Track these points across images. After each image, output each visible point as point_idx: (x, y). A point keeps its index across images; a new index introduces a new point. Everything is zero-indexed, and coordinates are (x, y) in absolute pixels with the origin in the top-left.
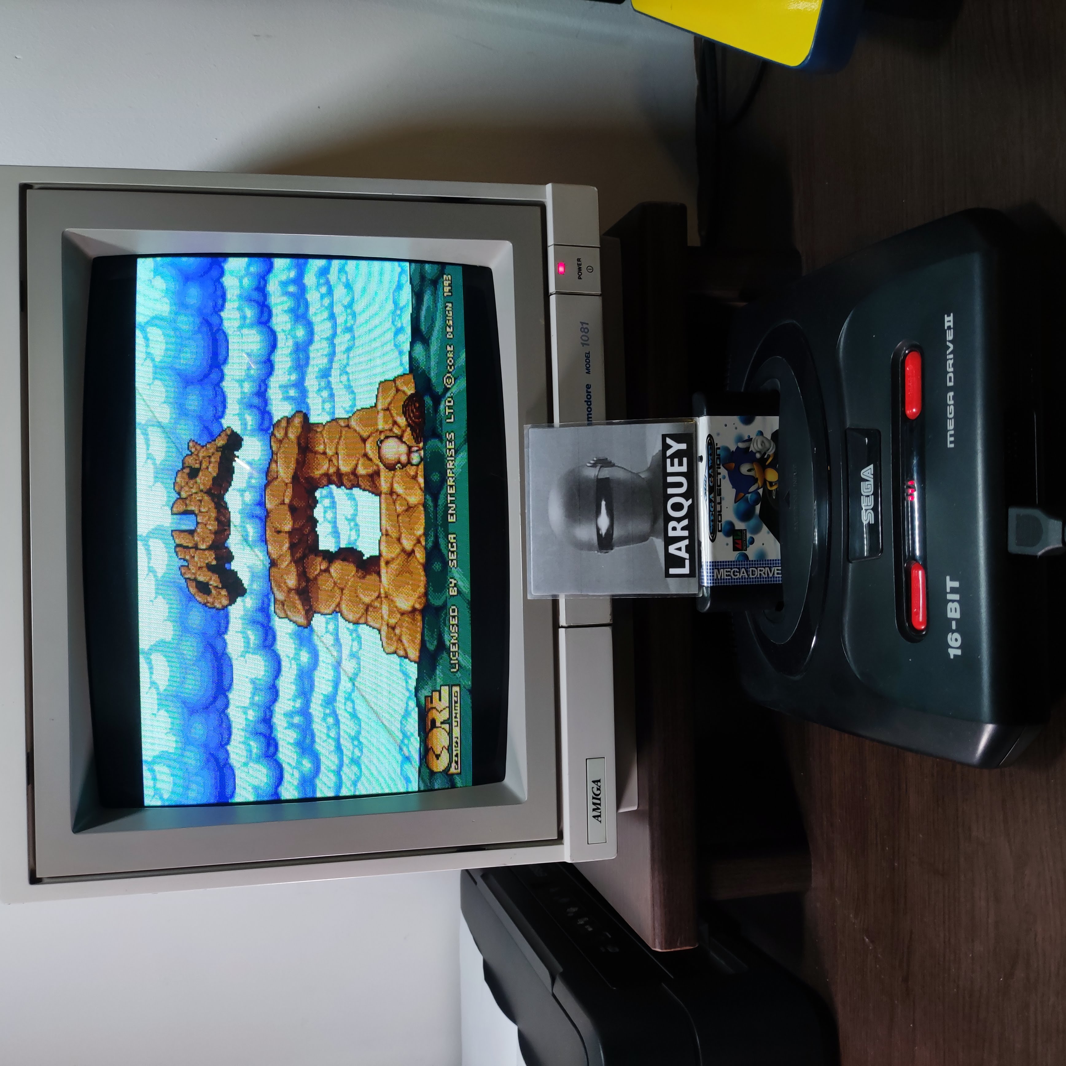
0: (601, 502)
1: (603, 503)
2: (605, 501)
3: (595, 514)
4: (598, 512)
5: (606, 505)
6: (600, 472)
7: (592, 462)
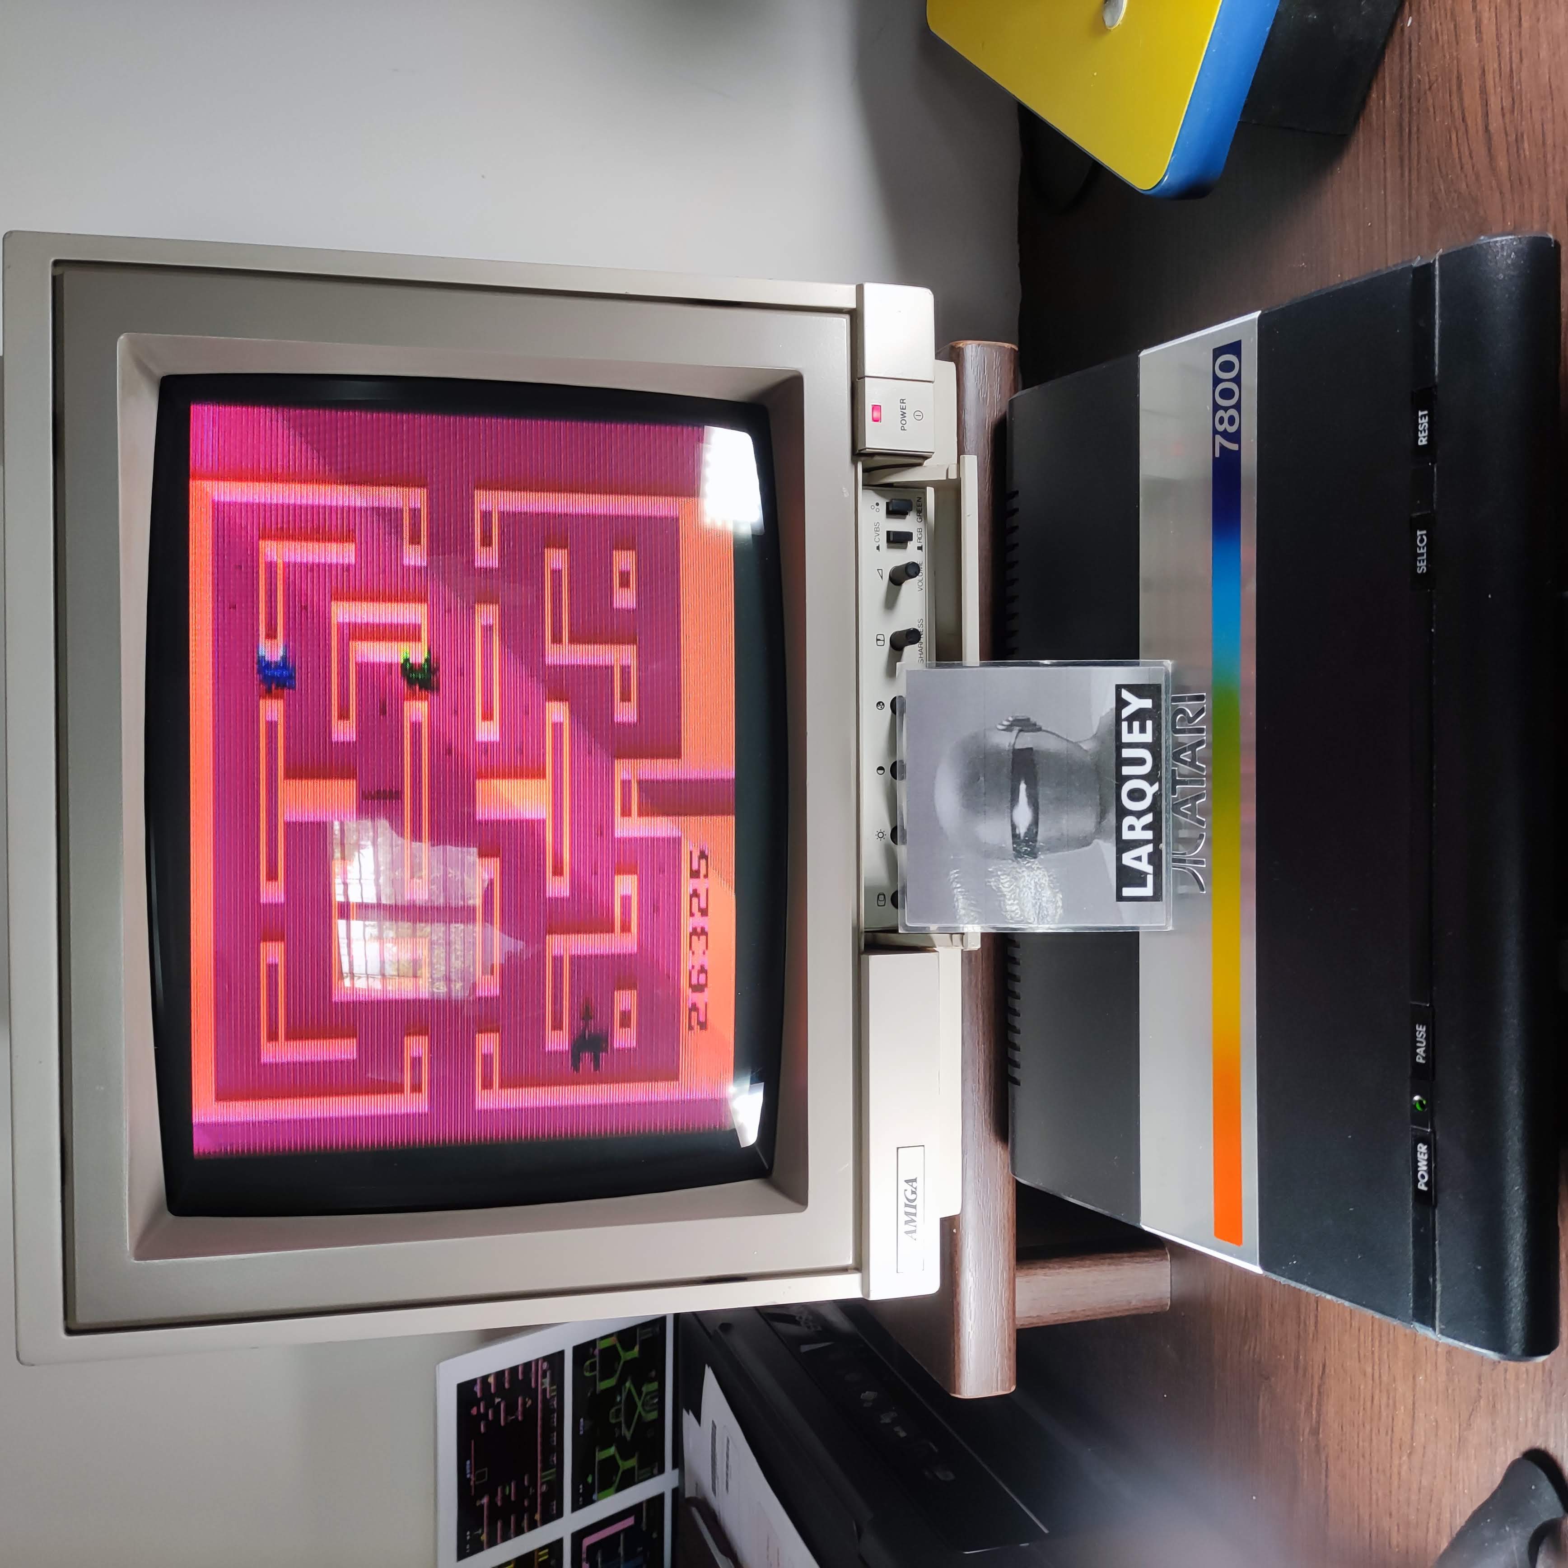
0: (1020, 784)
1: (1023, 787)
2: (1026, 783)
3: (1009, 804)
4: (1014, 800)
5: (1027, 789)
6: (1017, 740)
7: (1006, 723)
